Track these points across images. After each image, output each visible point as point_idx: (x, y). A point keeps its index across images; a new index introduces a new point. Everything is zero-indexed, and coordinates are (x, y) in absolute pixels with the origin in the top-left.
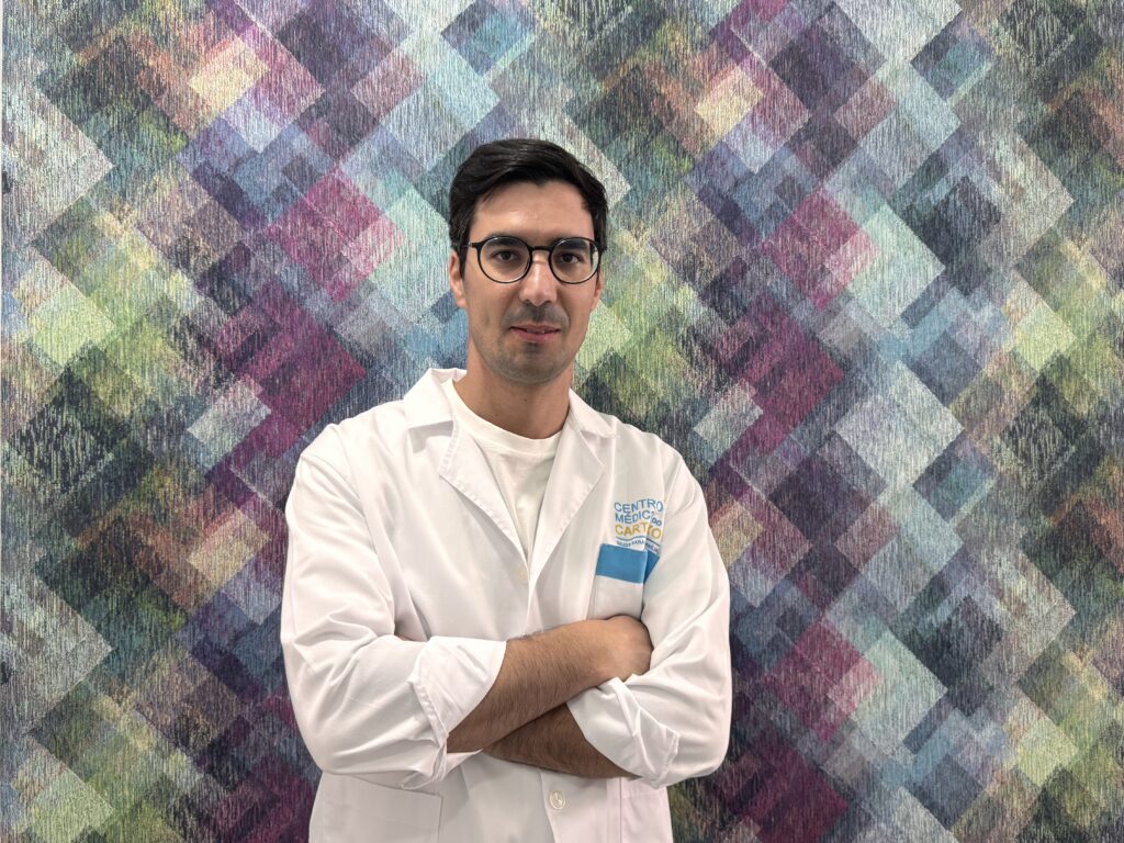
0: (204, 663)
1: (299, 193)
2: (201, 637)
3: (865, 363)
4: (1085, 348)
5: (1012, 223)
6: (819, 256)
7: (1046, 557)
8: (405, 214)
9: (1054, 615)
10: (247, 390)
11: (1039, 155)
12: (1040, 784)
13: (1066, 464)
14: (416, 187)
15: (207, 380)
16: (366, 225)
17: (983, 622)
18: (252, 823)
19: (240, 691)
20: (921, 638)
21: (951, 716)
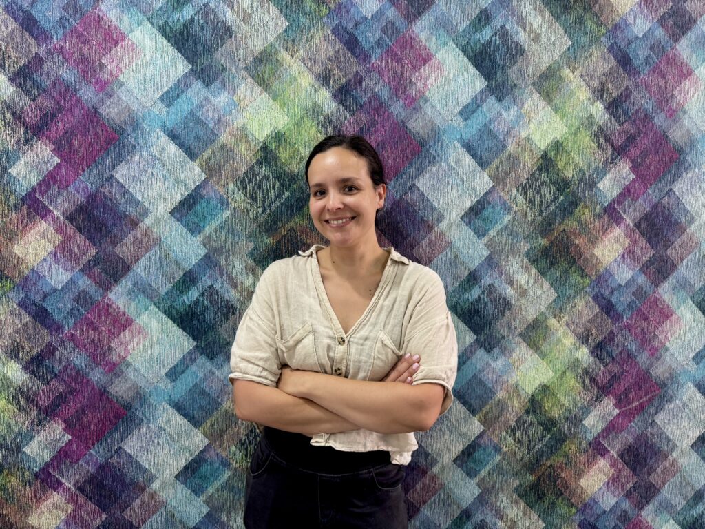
0: (26, 311)
1: (73, 23)
2: (23, 296)
3: (435, 142)
4: (573, 136)
5: (531, 56)
6: (408, 73)
7: (541, 262)
8: (142, 37)
9: (544, 296)
10: (44, 147)
11: (551, 12)
12: (530, 393)
13: (557, 207)
14: (149, 20)
15: (19, 140)
16: (117, 43)
17: (500, 299)
18: (59, 403)
19: (49, 328)
20: (461, 307)
21: (478, 352)
